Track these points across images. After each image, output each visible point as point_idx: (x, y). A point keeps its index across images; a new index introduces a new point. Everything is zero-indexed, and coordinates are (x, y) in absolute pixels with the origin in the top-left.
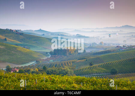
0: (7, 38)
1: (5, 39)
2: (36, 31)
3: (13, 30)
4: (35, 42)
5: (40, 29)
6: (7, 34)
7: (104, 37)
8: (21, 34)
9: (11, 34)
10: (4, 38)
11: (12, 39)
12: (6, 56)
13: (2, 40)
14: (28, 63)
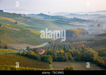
0: (17, 22)
1: (16, 23)
2: (37, 15)
3: (21, 14)
4: (41, 25)
5: (41, 13)
6: (16, 18)
7: (98, 20)
8: (28, 18)
9: (20, 18)
10: (15, 21)
11: (21, 22)
12: (23, 38)
13: (13, 23)
14: (42, 43)
